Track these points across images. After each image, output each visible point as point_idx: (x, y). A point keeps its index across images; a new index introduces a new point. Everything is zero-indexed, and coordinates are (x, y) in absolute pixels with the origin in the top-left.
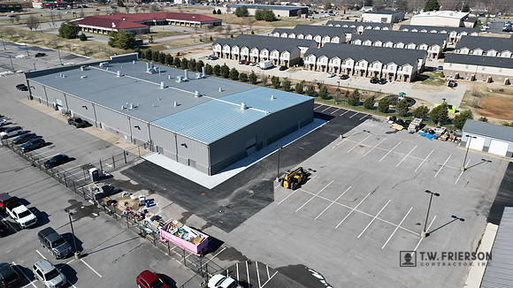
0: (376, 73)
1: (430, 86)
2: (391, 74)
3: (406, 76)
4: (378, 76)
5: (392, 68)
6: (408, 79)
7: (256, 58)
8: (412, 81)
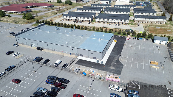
0: (118, 23)
1: (133, 26)
5: (123, 21)
7: (79, 20)
8: (129, 24)
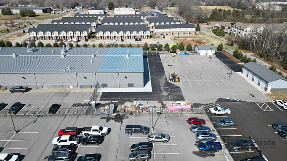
0: (135, 36)
2: (141, 36)
3: (148, 36)
4: (136, 38)
5: (141, 33)
6: (149, 37)
7: (64, 37)
8: (150, 38)
